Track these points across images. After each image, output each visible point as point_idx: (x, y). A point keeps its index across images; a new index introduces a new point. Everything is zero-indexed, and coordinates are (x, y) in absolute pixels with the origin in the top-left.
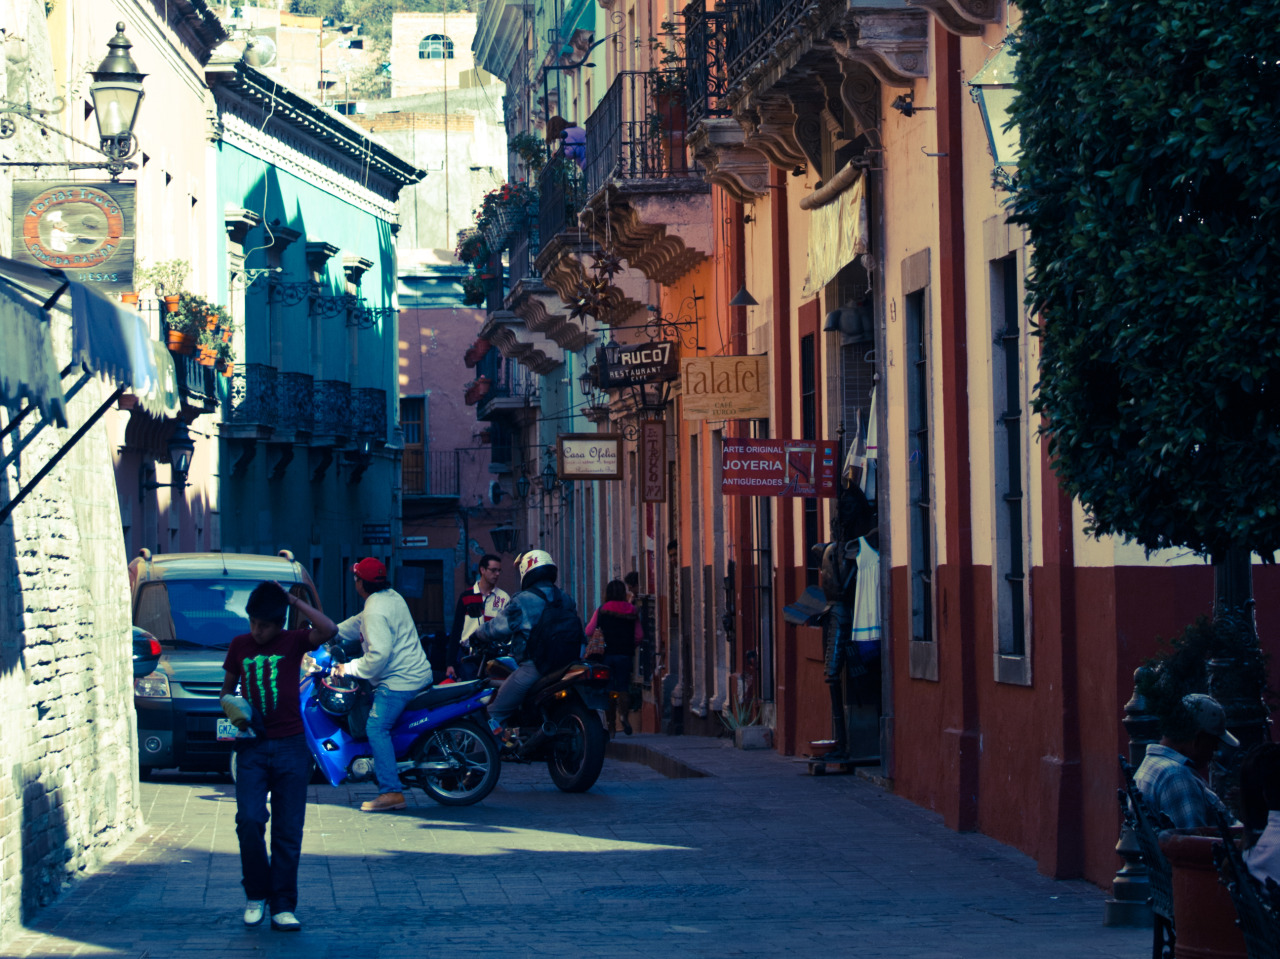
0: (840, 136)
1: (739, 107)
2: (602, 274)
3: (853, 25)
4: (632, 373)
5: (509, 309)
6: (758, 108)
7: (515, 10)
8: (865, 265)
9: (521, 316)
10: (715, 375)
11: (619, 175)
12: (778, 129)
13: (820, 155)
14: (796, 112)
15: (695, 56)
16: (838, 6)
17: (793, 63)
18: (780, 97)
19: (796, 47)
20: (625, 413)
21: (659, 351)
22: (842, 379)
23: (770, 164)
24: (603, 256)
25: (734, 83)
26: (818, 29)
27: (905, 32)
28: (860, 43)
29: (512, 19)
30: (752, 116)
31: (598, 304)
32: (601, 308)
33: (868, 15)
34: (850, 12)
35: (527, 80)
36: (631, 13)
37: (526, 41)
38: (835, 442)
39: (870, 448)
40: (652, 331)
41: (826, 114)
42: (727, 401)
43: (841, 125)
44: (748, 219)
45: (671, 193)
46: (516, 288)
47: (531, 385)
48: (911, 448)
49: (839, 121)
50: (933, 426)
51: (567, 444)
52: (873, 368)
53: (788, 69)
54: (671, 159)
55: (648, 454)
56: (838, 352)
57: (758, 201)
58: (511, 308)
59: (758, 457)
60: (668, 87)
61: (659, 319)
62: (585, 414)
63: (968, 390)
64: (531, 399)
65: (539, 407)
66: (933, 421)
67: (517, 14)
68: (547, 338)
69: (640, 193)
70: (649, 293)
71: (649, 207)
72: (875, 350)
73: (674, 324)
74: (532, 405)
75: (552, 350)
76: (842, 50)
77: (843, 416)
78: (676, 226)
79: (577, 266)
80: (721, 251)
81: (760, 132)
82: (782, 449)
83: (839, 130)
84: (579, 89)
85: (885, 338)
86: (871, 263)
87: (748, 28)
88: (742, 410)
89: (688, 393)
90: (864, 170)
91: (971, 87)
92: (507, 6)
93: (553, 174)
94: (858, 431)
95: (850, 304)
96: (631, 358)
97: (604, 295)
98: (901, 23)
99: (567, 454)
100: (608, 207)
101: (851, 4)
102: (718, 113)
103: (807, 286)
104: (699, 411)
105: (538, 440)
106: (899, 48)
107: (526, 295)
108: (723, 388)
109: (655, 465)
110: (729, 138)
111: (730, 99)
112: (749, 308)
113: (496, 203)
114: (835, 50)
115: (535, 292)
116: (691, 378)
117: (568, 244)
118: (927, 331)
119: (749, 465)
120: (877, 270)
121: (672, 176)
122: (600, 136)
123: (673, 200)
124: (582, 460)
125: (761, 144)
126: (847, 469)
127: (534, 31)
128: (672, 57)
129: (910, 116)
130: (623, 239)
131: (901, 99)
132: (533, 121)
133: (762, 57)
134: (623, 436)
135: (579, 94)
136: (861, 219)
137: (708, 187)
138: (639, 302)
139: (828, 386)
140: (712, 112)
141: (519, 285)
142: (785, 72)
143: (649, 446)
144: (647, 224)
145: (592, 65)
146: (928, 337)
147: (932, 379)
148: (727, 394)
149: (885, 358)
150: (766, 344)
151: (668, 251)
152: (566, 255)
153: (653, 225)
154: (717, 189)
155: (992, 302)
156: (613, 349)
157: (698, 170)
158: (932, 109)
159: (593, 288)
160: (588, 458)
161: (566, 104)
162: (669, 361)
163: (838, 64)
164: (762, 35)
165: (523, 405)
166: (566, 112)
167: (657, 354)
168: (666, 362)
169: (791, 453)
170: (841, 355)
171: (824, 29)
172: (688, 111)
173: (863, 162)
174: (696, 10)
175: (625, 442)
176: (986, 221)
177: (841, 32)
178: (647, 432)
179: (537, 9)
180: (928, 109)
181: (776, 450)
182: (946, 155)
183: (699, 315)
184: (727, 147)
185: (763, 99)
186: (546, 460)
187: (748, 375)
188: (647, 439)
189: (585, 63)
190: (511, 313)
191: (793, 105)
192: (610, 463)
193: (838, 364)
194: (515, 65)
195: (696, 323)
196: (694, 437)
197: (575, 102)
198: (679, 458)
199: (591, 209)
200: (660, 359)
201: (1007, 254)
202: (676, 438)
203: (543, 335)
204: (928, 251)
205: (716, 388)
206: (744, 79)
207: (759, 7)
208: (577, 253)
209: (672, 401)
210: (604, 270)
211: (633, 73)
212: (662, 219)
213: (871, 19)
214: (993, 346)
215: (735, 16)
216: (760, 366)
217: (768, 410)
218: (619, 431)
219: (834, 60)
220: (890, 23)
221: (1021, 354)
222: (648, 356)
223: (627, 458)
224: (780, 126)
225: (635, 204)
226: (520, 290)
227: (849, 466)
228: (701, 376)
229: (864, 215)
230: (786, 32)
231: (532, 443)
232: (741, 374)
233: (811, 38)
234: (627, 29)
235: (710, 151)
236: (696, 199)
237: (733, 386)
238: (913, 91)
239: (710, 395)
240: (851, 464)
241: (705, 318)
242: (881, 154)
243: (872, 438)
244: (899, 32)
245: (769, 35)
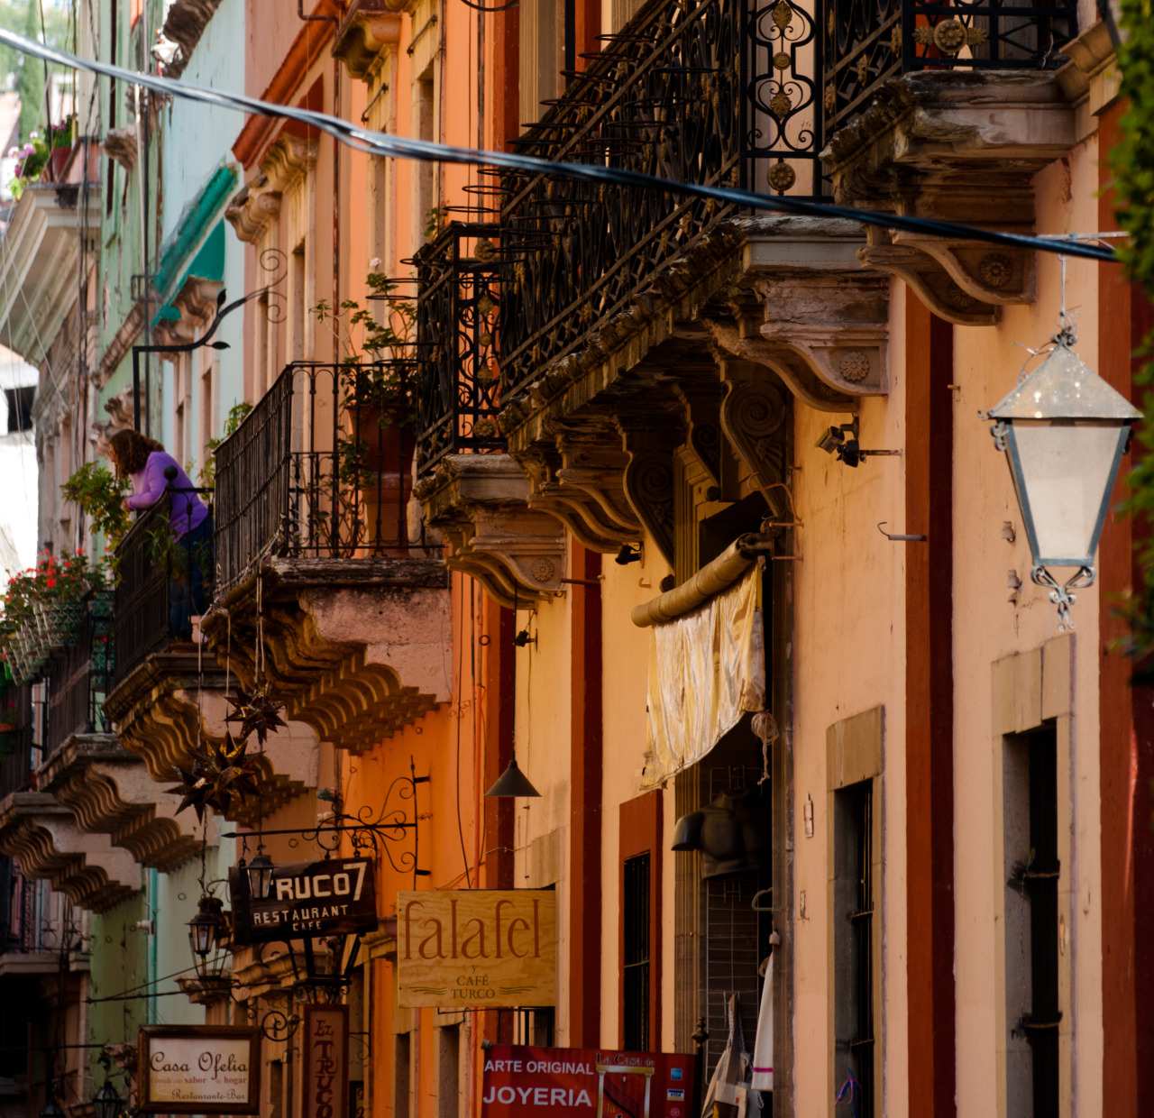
0: (713, 495)
1: (522, 435)
2: (246, 732)
3: (752, 297)
4: (295, 916)
5: (45, 790)
6: (559, 438)
7: (64, 236)
8: (758, 733)
9: (68, 803)
10: (458, 924)
11: (282, 551)
12: (595, 478)
13: (672, 528)
14: (629, 448)
15: (435, 339)
16: (726, 262)
17: (632, 361)
18: (598, 422)
19: (640, 332)
20: (266, 988)
21: (346, 876)
22: (703, 938)
23: (570, 537)
24: (249, 700)
25: (514, 391)
26: (685, 302)
27: (848, 312)
28: (764, 329)
29: (58, 253)
30: (546, 453)
31: (230, 786)
32: (235, 793)
33: (783, 279)
34: (749, 274)
35: (83, 366)
36: (299, 252)
37: (84, 292)
38: (689, 1056)
39: (759, 1070)
40: (327, 838)
41: (688, 457)
42: (480, 973)
43: (717, 476)
44: (524, 639)
45: (378, 585)
46: (64, 751)
47: (74, 931)
48: (839, 1075)
49: (713, 467)
50: (885, 1035)
51: (157, 1046)
52: (766, 922)
53: (622, 371)
54: (379, 523)
55: (316, 1067)
56: (696, 889)
57: (543, 606)
58: (51, 789)
59: (547, 1081)
60: (377, 392)
61: (339, 816)
62: (189, 991)
63: (955, 972)
64: (72, 956)
65: (88, 972)
66: (884, 1024)
67: (68, 244)
68: (113, 845)
69: (319, 586)
70: (319, 766)
71: (336, 611)
72: (773, 889)
73: (373, 827)
74: (73, 967)
75: (119, 865)
76: (729, 340)
77: (703, 1008)
78: (384, 647)
79: (189, 716)
80: (467, 694)
81: (561, 482)
82: (593, 1069)
83: (710, 483)
84: (189, 387)
85: (791, 867)
86: (769, 728)
87: (545, 294)
88: (507, 991)
89: (408, 957)
90: (761, 559)
91: (994, 422)
92: (49, 229)
93: (147, 545)
94: (731, 1036)
95: (721, 801)
96: (293, 888)
97: (240, 771)
98: (841, 295)
99: (156, 1065)
100: (260, 609)
101: (752, 258)
102: (476, 443)
103: (649, 768)
104: (427, 991)
105: (83, 1034)
106: (837, 341)
107: (83, 764)
108: (473, 948)
109: (327, 1089)
110: (496, 490)
111: (506, 421)
112: (520, 802)
113: (31, 594)
114: (716, 341)
115: (99, 760)
116: (415, 930)
117: (173, 674)
118: (876, 858)
119: (531, 1097)
120: (779, 742)
121: (379, 555)
122: (244, 478)
123: (381, 598)
124: (185, 1075)
125: (559, 504)
126: (710, 1107)
127: (98, 276)
128: (387, 339)
129: (855, 465)
130: (283, 668)
131: (837, 433)
132: (94, 442)
133: (570, 347)
134: (261, 1032)
135: (189, 397)
136: (753, 648)
137: (444, 576)
138: (301, 783)
139: (677, 952)
140: (464, 442)
141: (69, 746)
142: (615, 376)
143: (317, 1052)
144: (332, 642)
145: (221, 346)
146: (877, 869)
147: (884, 947)
148: (478, 961)
149: (791, 905)
150: (554, 868)
151: (366, 692)
152: (168, 693)
153: (342, 644)
154: (463, 581)
155: (1006, 810)
156: (262, 872)
157: (427, 545)
158: (896, 453)
159: (220, 757)
160: (195, 1072)
161: (160, 413)
162: (362, 895)
163: (718, 367)
164: (572, 307)
165: (56, 968)
166: (160, 428)
167: (341, 881)
168: (357, 898)
169: (608, 1076)
170: (703, 895)
171: (698, 301)
172: (420, 439)
173: (759, 545)
174: (441, 257)
175: (265, 1041)
176: (998, 661)
177: (730, 309)
178: (314, 1027)
179: (106, 237)
180: (888, 453)
181: (581, 1068)
182: (924, 539)
183: (420, 813)
184: (492, 506)
185: (568, 423)
186: (99, 1074)
187: (519, 925)
188: (314, 1039)
189: (211, 342)
190: (49, 798)
191: (624, 436)
192: (235, 1081)
193: (696, 913)
194: (57, 337)
195: (415, 825)
196: (404, 1039)
197: (180, 411)
198: (371, 1075)
199: (224, 611)
200: (347, 891)
201: (1037, 723)
202: (366, 1038)
203: (107, 837)
204: (881, 711)
205: (459, 949)
206: (536, 385)
207: (569, 257)
208: (191, 691)
209: (362, 966)
210: (249, 725)
211: (313, 365)
212: (358, 634)
213: (786, 287)
214: (1006, 888)
215: (520, 270)
216: (540, 910)
217: (555, 990)
218: (250, 1023)
219: (709, 358)
220: (821, 294)
221: (1063, 909)
222: (324, 885)
223: (267, 1072)
224: (598, 473)
225: (310, 604)
226: (71, 756)
227: (713, 1103)
228: (433, 927)
229: (759, 641)
230: (621, 303)
231: (70, 1041)
232: (506, 924)
233: (670, 316)
234: (290, 279)
235: (460, 513)
236: (422, 598)
237: (490, 946)
238: (857, 420)
239: (449, 961)
240: (717, 1098)
241: (431, 816)
242: (792, 529)
243: (764, 1052)
244: (838, 313)
245: (587, 309)
